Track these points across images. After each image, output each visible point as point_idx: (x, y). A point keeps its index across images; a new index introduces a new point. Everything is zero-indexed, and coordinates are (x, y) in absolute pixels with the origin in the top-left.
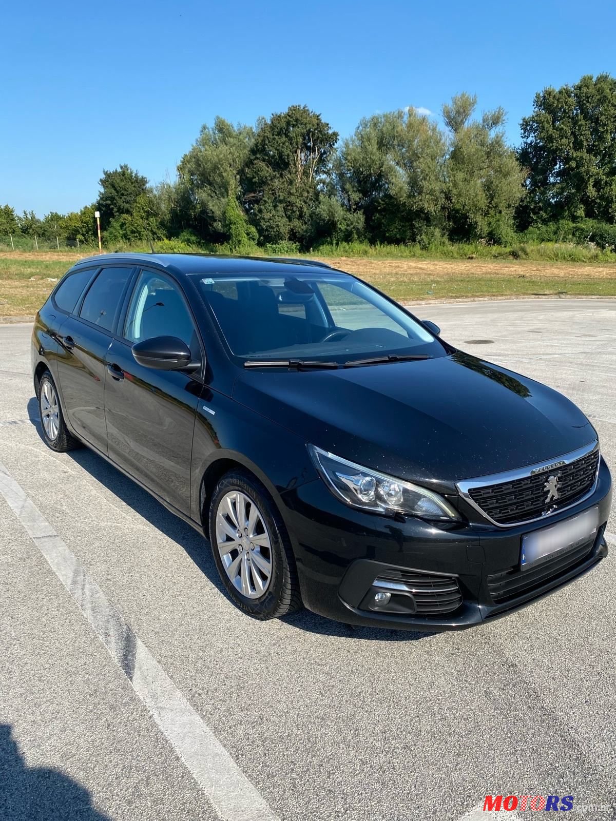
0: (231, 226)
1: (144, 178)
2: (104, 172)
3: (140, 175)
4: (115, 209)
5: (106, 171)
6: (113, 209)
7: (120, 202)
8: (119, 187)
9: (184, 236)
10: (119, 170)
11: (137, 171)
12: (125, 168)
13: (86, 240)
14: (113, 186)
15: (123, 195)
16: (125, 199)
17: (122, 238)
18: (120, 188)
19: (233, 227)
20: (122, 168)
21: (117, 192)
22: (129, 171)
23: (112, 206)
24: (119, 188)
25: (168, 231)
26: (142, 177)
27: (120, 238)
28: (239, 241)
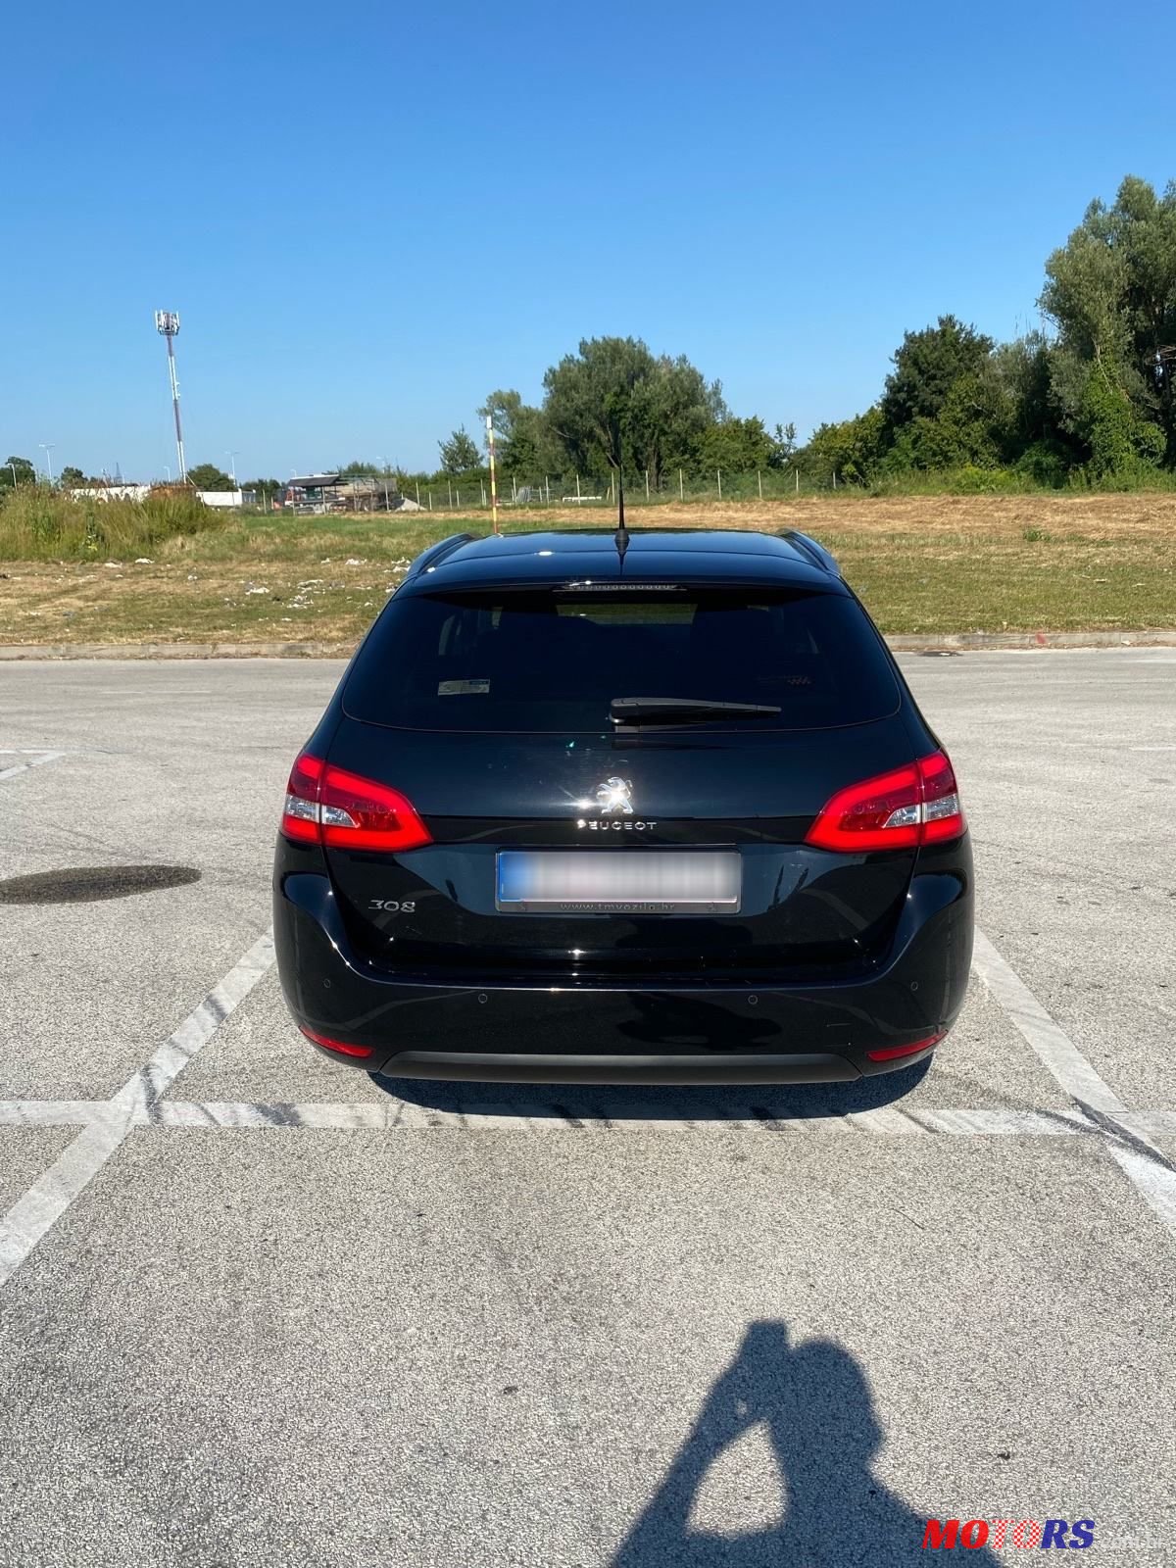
0: (1093, 427)
1: (987, 339)
2: (906, 335)
3: (977, 334)
4: (915, 409)
5: (910, 332)
6: (911, 407)
7: (925, 395)
8: (927, 362)
9: (1031, 456)
10: (937, 328)
11: (972, 326)
12: (947, 322)
13: (862, 473)
14: (916, 363)
15: (933, 377)
16: (936, 386)
17: (913, 467)
18: (929, 364)
19: (1097, 428)
20: (941, 322)
21: (921, 372)
22: (957, 328)
23: (909, 403)
24: (926, 365)
25: (1004, 449)
26: (982, 337)
27: (908, 467)
28: (1109, 461)
